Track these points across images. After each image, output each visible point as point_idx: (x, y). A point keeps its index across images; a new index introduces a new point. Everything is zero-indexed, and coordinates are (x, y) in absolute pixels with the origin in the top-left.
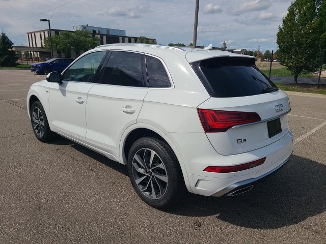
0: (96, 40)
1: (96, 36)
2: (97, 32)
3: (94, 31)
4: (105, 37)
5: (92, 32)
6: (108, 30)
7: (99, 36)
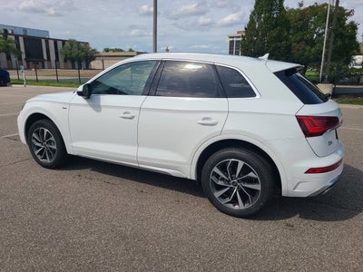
0: (10, 42)
1: (9, 37)
2: (10, 32)
3: (6, 31)
4: (21, 39)
5: (3, 32)
6: (25, 30)
7: (13, 38)
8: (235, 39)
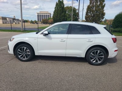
8: (39, 14)
